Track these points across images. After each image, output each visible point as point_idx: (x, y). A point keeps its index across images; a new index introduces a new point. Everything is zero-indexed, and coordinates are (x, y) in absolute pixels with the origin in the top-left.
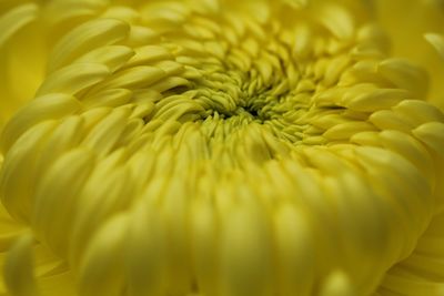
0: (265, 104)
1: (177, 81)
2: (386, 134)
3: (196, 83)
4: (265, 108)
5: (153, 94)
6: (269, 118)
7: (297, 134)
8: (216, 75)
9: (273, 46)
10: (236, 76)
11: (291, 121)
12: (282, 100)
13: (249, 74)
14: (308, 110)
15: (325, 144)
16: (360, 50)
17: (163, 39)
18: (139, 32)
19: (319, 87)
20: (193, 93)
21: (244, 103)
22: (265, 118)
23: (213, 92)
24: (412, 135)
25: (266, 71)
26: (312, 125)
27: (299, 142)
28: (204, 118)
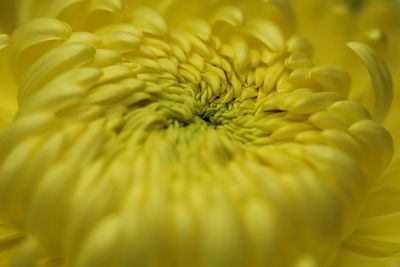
0: (215, 112)
1: (140, 96)
2: (327, 133)
3: (156, 97)
4: (217, 115)
5: (120, 108)
6: (220, 123)
7: (248, 136)
8: (172, 88)
9: (216, 60)
10: (188, 88)
11: (240, 125)
12: (230, 108)
13: (200, 86)
14: (253, 114)
15: (272, 143)
16: (294, 59)
17: (124, 59)
18: (103, 54)
19: (260, 94)
20: (154, 105)
21: (199, 111)
22: (217, 124)
23: (171, 103)
24: (348, 133)
25: (215, 83)
26: (259, 128)
27: (249, 143)
28: (166, 127)
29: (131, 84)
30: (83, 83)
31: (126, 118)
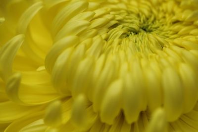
0: (148, 26)
1: (113, 22)
3: (121, 22)
4: (149, 27)
5: (105, 29)
7: (166, 35)
8: (127, 17)
10: (133, 16)
11: (162, 31)
12: (155, 23)
15: (179, 37)
20: (121, 26)
22: (150, 31)
25: (146, 13)
26: (171, 30)
27: (168, 39)
28: (128, 36)
29: (109, 17)
30: (87, 19)
31: (109, 33)
